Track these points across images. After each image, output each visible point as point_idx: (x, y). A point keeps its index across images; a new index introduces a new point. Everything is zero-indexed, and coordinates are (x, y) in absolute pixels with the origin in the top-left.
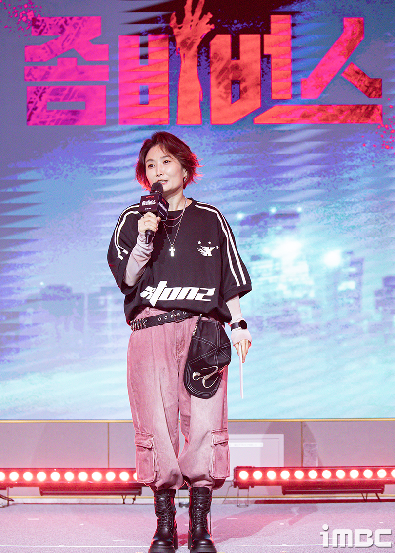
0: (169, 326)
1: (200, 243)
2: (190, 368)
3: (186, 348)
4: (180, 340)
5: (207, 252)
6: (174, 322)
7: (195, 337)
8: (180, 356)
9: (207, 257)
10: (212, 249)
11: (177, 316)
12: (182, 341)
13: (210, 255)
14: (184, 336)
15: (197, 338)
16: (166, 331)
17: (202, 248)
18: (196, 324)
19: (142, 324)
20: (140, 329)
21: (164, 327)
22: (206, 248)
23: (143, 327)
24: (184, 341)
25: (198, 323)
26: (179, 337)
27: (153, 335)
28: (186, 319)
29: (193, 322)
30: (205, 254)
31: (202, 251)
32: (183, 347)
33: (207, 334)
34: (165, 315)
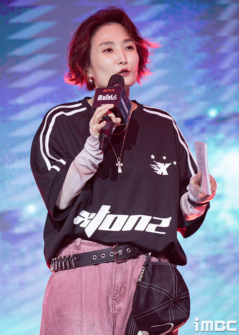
0: (107, 267)
1: (153, 157)
2: (134, 325)
3: (126, 297)
4: (119, 286)
5: (162, 169)
6: (114, 261)
7: (142, 284)
8: (117, 309)
9: (162, 176)
10: (168, 165)
11: (118, 254)
12: (121, 288)
13: (165, 173)
14: (125, 282)
15: (145, 285)
16: (102, 274)
17: (155, 164)
18: (143, 266)
19: (70, 262)
20: (66, 269)
21: (99, 268)
22: (160, 165)
23: (71, 267)
24: (125, 288)
25: (146, 265)
26: (119, 283)
27: (83, 278)
28: (130, 258)
29: (138, 263)
30: (159, 172)
31: (156, 169)
32: (122, 296)
33: (160, 280)
34: (102, 251)
